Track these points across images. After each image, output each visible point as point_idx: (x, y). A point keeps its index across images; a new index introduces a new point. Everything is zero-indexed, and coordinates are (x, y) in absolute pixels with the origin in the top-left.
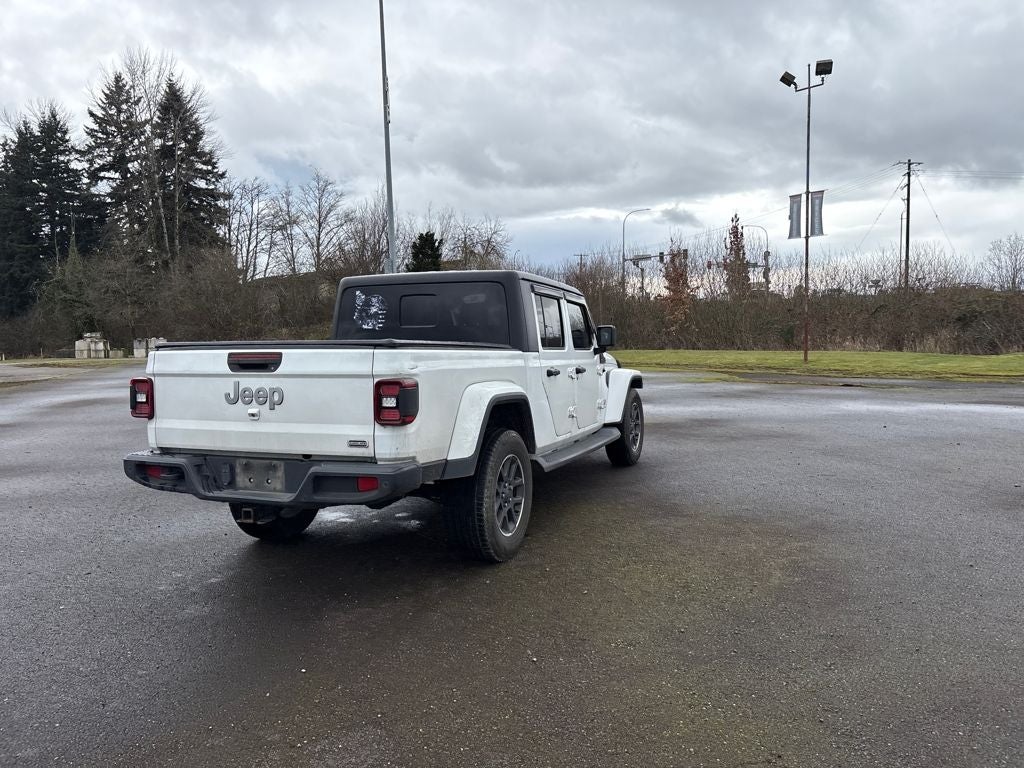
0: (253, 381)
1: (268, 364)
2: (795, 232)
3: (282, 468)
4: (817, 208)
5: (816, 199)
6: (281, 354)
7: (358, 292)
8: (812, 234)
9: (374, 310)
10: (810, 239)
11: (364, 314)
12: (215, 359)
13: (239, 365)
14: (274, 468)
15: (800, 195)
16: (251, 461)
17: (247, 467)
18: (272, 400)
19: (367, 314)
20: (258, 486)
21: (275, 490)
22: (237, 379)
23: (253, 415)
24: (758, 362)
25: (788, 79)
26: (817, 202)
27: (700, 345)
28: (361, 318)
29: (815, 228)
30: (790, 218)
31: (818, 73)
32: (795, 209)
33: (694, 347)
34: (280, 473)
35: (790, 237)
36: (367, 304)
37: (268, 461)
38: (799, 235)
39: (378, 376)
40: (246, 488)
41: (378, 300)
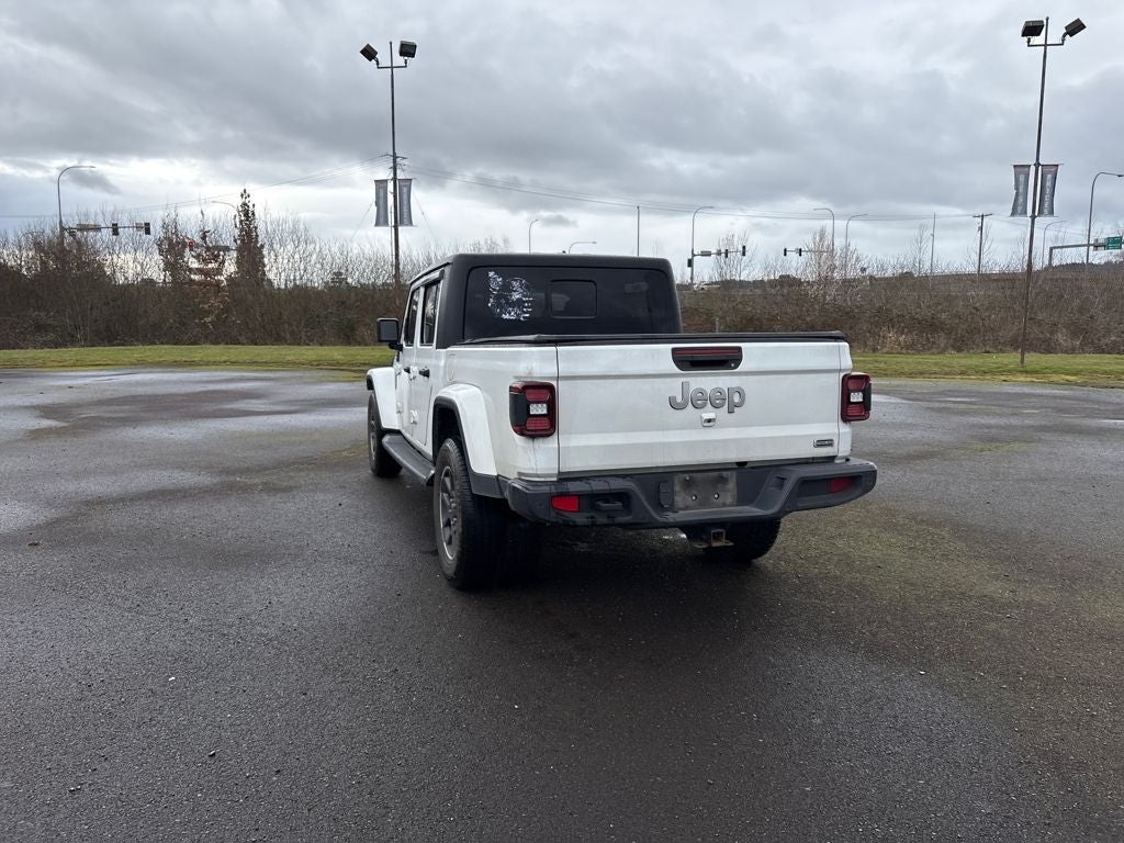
0: (708, 382)
1: (728, 361)
2: (382, 220)
3: (734, 479)
4: (405, 196)
5: (403, 188)
6: (739, 349)
7: (491, 274)
8: (402, 223)
9: (516, 296)
10: (400, 228)
11: (503, 301)
12: (657, 356)
13: (688, 362)
14: (723, 480)
15: (386, 181)
16: (694, 475)
17: (688, 485)
18: (730, 402)
19: (507, 300)
20: (704, 503)
21: (724, 505)
22: (684, 379)
23: (709, 421)
24: (348, 358)
25: (369, 53)
26: (405, 190)
27: (242, 339)
28: (499, 305)
29: (402, 217)
30: (377, 204)
31: (402, 54)
32: (382, 194)
33: (237, 342)
34: (732, 485)
35: (377, 224)
36: (506, 288)
37: (716, 474)
38: (386, 223)
39: (845, 370)
40: (687, 508)
41: (521, 284)
